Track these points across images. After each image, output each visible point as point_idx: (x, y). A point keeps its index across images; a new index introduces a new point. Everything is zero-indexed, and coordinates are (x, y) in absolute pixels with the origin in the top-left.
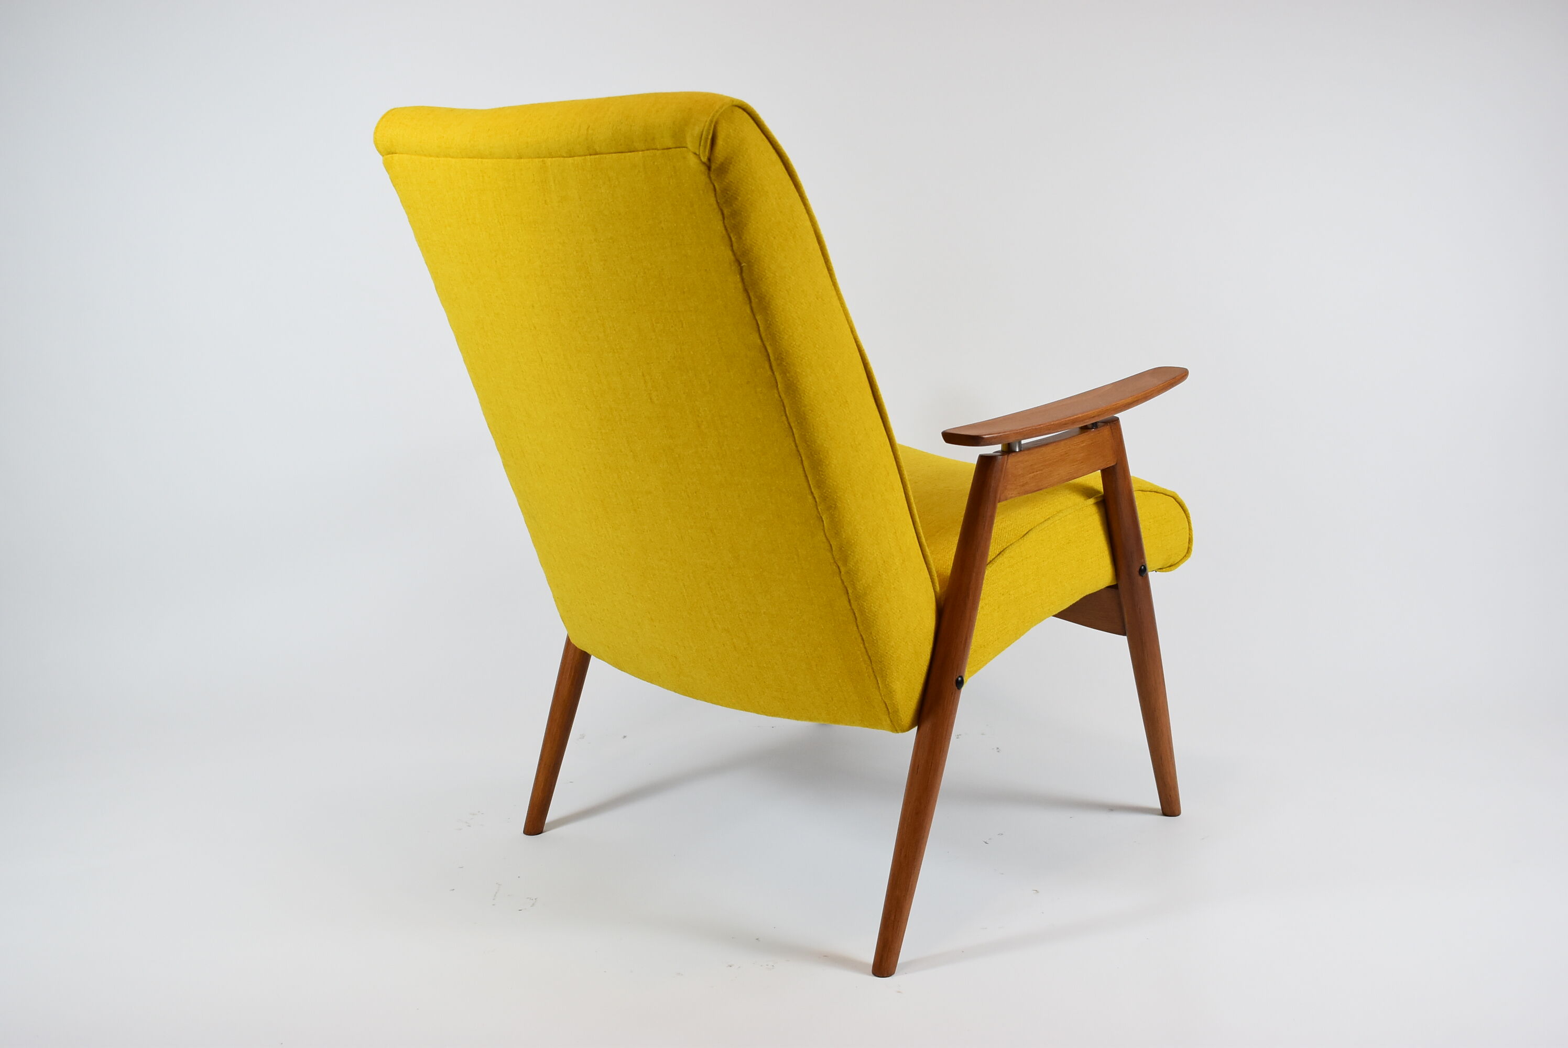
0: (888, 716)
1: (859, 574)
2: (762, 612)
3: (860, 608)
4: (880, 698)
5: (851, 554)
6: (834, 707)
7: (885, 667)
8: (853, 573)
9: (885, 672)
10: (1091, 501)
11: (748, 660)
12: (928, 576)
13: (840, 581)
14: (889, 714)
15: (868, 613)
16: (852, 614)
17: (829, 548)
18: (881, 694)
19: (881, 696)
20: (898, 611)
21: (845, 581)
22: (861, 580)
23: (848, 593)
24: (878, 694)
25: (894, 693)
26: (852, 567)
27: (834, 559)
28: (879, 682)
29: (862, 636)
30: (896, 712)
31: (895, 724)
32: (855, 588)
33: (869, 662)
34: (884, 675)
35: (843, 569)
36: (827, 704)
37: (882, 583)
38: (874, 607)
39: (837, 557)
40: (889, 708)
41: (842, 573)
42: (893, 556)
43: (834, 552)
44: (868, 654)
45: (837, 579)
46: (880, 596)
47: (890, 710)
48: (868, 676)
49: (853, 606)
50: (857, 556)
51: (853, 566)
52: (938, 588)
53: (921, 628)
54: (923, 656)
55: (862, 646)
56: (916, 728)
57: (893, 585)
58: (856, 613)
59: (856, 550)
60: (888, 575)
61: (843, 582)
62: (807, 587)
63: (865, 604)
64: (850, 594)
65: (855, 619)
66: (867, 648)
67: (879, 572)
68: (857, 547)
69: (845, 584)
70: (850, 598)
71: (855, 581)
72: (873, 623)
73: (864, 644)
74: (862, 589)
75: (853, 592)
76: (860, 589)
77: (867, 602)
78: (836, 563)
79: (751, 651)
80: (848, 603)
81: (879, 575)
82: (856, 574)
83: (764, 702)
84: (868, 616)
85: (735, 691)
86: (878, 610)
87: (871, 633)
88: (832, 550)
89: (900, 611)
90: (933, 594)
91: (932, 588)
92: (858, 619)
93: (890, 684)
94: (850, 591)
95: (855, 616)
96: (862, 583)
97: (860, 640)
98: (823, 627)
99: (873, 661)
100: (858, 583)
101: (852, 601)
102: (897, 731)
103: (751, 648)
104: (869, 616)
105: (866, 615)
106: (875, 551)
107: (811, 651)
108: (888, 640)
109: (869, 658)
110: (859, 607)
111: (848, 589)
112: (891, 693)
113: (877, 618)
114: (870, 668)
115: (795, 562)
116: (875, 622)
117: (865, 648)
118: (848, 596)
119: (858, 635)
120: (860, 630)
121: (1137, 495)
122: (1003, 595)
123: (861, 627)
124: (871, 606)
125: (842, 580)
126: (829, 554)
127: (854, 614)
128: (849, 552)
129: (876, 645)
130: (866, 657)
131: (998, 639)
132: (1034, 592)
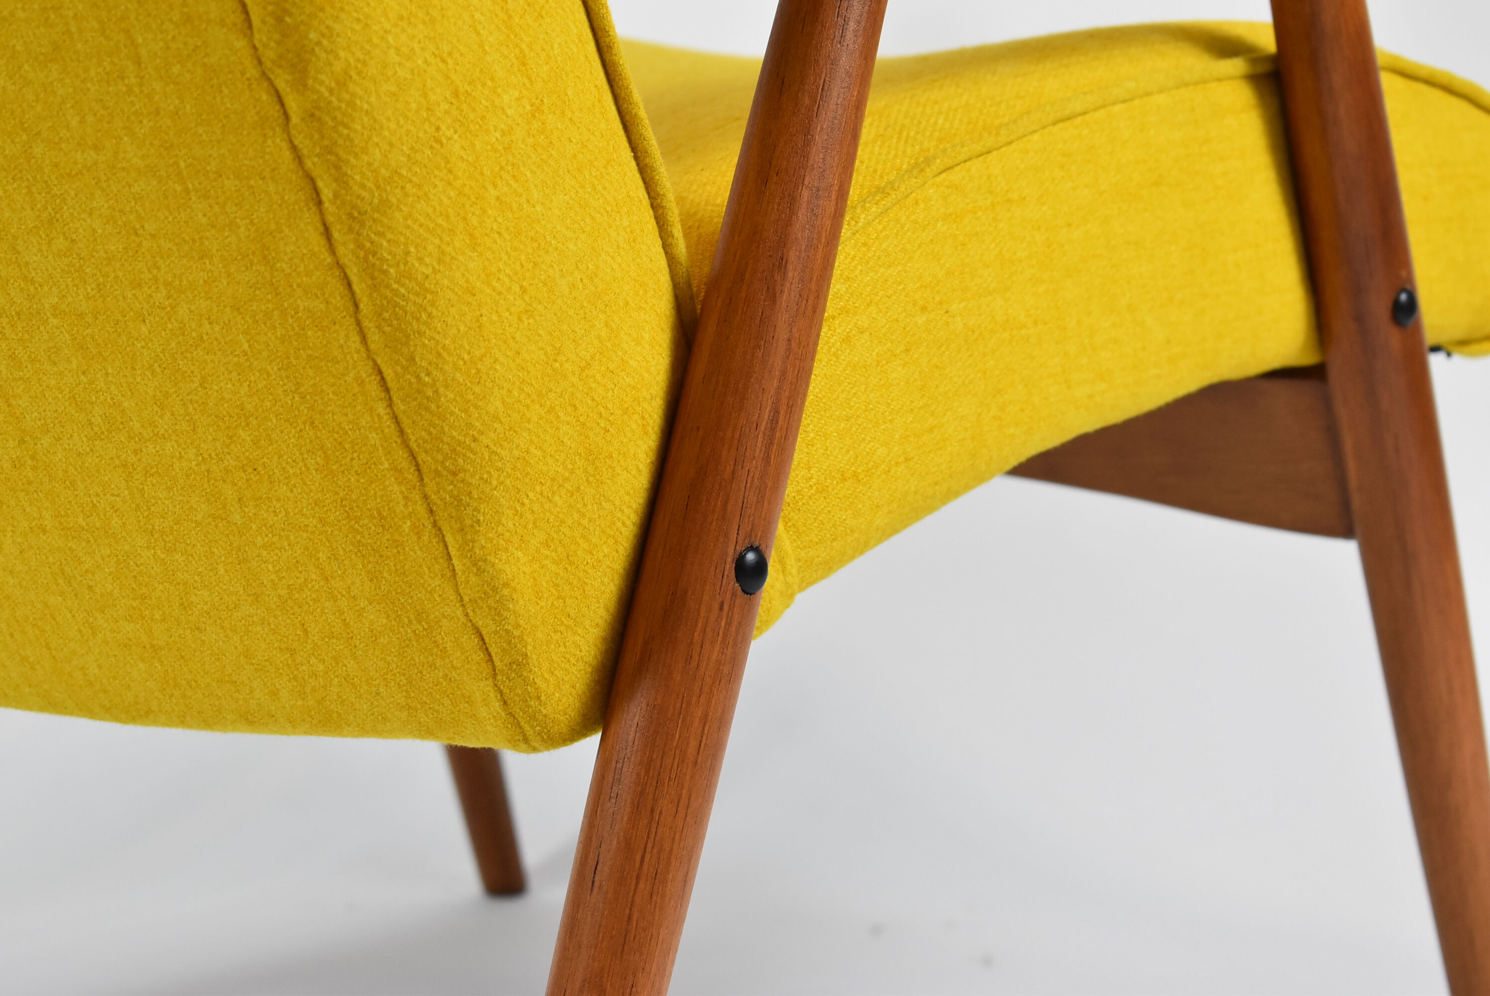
0: (490, 682)
1: (358, 127)
2: (47, 306)
3: (366, 259)
4: (459, 612)
5: (319, 43)
6: (313, 661)
7: (469, 494)
8: (334, 119)
9: (469, 511)
10: (1236, 66)
11: (28, 510)
12: (642, 193)
13: (287, 154)
14: (495, 676)
15: (398, 282)
16: (342, 289)
17: (239, 18)
18: (462, 600)
19: (463, 606)
20: (516, 288)
21: (305, 152)
22: (365, 151)
23: (320, 203)
24: (453, 597)
25: (505, 592)
26: (326, 94)
27: (260, 62)
28: (453, 551)
29: (380, 373)
30: (520, 664)
31: (519, 714)
32: (341, 179)
33: (411, 475)
34: (468, 522)
35: (293, 103)
36: (293, 652)
37: (450, 171)
38: (420, 260)
39: (269, 55)
40: (493, 650)
41: (295, 120)
42: (492, 79)
43: (257, 36)
44: (406, 444)
45: (277, 144)
46: (440, 221)
47: (497, 663)
48: (414, 526)
49: (341, 250)
50: (342, 54)
51: (331, 92)
52: (681, 248)
53: (612, 366)
54: (618, 470)
55: (381, 409)
56: (593, 741)
57: (495, 186)
58: (354, 279)
59: (337, 27)
60: (473, 145)
61: (299, 158)
62: (178, 188)
63: (385, 244)
64: (327, 205)
65: (350, 304)
66: (401, 416)
67: (438, 129)
68: (343, 16)
69: (309, 164)
70: (330, 219)
71: (341, 153)
72: (418, 319)
73: (390, 404)
74: (370, 185)
75: (336, 196)
76: (363, 186)
77: (390, 236)
78: (269, 79)
79: (34, 468)
80: (323, 241)
81: (438, 141)
82: (347, 127)
83: (100, 667)
84: (396, 293)
85: (12, 636)
86: (435, 271)
87: (412, 359)
88: (250, 27)
89: (524, 290)
90: (662, 262)
91: (660, 242)
92: (362, 306)
93: (491, 558)
94: (327, 194)
95: (353, 294)
96: (370, 164)
97: (373, 387)
98: (246, 346)
99: (424, 469)
100: (353, 160)
101: (336, 235)
102: (526, 740)
103: (33, 458)
104: (402, 290)
105: (388, 286)
106: (416, 46)
107: (218, 445)
108: (477, 389)
109: (413, 456)
110: (362, 254)
111: (320, 184)
112: (495, 589)
113: (433, 303)
114: (416, 496)
115: (130, 91)
116: (424, 316)
117: (395, 418)
118: (321, 213)
119: (364, 370)
120: (372, 346)
121: (1389, 84)
122: (924, 309)
123: (374, 337)
124: (408, 253)
125: (294, 148)
126: (240, 44)
127: (349, 285)
128: (313, 35)
129: (433, 407)
130: (401, 455)
131: (907, 460)
132: (1036, 323)
